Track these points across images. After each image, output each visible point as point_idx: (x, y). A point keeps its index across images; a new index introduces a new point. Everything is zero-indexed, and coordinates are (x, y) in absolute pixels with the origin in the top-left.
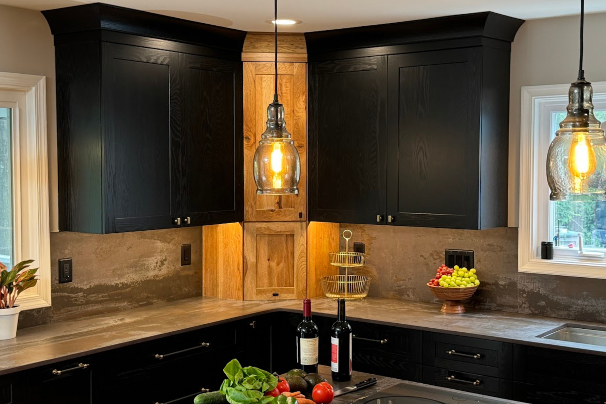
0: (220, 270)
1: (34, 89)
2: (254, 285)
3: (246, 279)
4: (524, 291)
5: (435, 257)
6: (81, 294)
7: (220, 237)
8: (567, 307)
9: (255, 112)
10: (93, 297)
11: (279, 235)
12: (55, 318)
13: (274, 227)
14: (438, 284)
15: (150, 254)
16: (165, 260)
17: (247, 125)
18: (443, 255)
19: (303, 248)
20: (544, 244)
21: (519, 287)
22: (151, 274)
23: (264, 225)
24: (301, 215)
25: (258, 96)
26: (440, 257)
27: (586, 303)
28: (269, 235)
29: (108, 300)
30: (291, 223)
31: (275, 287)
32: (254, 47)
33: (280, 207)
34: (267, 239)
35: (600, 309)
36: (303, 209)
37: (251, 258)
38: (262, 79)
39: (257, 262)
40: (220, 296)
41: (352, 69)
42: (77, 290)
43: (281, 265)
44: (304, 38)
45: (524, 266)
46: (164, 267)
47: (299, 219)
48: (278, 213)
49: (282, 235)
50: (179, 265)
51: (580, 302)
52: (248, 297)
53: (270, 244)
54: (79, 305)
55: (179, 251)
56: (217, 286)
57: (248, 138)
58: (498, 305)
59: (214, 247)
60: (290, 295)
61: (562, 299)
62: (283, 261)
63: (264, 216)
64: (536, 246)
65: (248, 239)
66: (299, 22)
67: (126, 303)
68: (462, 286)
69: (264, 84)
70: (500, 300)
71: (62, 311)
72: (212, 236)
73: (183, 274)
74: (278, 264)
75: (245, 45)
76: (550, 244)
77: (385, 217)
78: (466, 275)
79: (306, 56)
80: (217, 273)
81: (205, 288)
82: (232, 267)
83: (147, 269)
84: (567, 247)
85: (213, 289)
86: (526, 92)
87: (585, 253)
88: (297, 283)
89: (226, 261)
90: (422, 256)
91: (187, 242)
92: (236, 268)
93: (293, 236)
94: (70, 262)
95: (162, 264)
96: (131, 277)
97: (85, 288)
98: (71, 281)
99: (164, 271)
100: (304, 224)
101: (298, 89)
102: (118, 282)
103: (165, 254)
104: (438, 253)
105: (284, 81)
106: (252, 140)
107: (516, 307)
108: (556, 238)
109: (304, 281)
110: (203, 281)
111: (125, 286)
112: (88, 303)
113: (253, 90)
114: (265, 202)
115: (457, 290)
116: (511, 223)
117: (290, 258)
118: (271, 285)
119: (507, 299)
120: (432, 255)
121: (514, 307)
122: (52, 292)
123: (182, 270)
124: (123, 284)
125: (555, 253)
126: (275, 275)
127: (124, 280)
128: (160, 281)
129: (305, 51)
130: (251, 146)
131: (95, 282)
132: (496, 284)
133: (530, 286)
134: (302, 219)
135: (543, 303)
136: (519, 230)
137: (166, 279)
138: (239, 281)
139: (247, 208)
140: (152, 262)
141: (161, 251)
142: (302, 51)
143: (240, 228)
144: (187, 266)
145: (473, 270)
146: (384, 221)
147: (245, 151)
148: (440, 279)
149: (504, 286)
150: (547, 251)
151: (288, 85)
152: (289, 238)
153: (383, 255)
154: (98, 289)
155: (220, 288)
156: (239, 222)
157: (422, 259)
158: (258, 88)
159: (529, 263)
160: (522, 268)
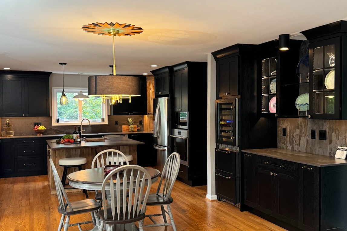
4: (54, 130)
18: (33, 124)
21: (53, 129)
61: (62, 130)
64: (56, 120)
68: (43, 129)
84: (61, 120)
86: (52, 88)
90: (27, 124)
104: (32, 123)
107: (52, 133)
108: (59, 118)
116: (50, 116)
119: (50, 132)
120: (30, 124)
132: (48, 129)
133: (55, 128)
135: (58, 131)
136: (52, 117)
145: (43, 126)
146: (25, 116)
149: (50, 129)
150: (58, 121)
159: (54, 124)
160: (53, 125)
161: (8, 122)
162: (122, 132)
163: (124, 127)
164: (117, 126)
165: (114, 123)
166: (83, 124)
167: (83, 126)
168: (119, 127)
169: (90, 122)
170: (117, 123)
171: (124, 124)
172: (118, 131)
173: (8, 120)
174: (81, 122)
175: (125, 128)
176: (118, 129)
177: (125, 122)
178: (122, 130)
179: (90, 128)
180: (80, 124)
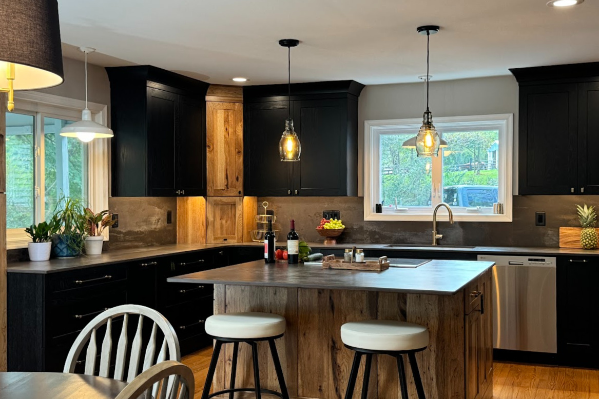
0: (189, 226)
1: (101, 112)
2: (212, 235)
3: (208, 230)
4: (367, 231)
5: (317, 216)
6: (122, 235)
7: (189, 207)
8: (390, 238)
9: (213, 131)
10: (127, 237)
11: (227, 204)
12: (111, 248)
13: (224, 199)
14: (323, 228)
15: (153, 215)
16: (159, 219)
17: (209, 139)
18: (322, 214)
19: (241, 212)
20: (377, 205)
21: (365, 229)
22: (153, 227)
23: (219, 198)
24: (240, 192)
25: (215, 122)
26: (320, 215)
27: (400, 234)
28: (221, 204)
29: (133, 241)
30: (234, 197)
31: (225, 236)
32: (213, 93)
33: (228, 188)
34: (220, 206)
35: (407, 237)
36: (241, 189)
37: (211, 219)
38: (217, 112)
39: (214, 220)
40: (190, 242)
41: (271, 108)
42: (120, 233)
43: (229, 222)
44: (242, 89)
45: (367, 217)
46: (159, 223)
47: (238, 195)
48: (227, 191)
49: (229, 204)
50: (166, 223)
51: (396, 234)
52: (208, 242)
53: (221, 209)
54: (121, 242)
55: (166, 214)
56: (187, 236)
57: (209, 147)
58: (353, 240)
59: (185, 213)
60: (233, 240)
61: (388, 233)
62: (229, 220)
63: (218, 193)
64: (373, 206)
65: (209, 207)
66: (248, 80)
67: (141, 243)
68: (336, 228)
69: (218, 115)
70: (355, 237)
71: (114, 244)
72: (184, 206)
73: (168, 228)
74: (226, 222)
75: (208, 91)
76: (380, 205)
77: (293, 192)
78: (337, 223)
79: (242, 99)
80: (187, 228)
81: (179, 238)
82: (198, 224)
83: (151, 224)
84: (388, 207)
85: (185, 239)
87: (398, 208)
88: (237, 232)
89: (194, 222)
90: (309, 216)
91: (169, 210)
92: (201, 225)
93: (235, 205)
94: (117, 215)
95: (158, 222)
96: (144, 228)
97: (124, 231)
98: (117, 227)
99: (159, 226)
100: (241, 197)
101: (238, 118)
102: (138, 230)
103: (160, 216)
104: (318, 213)
105: (230, 113)
106: (212, 148)
107: (363, 240)
108: (383, 202)
109: (241, 232)
110: (177, 234)
111: (142, 233)
112: (125, 241)
113: (212, 118)
114: (219, 185)
115: (334, 231)
116: (360, 195)
117: (233, 218)
118: (222, 234)
119: (359, 236)
120: (315, 215)
121: (362, 240)
122: (109, 232)
123: (167, 226)
124: (140, 231)
125: (383, 210)
126: (225, 229)
127: (141, 230)
128: (157, 232)
129: (242, 96)
130: (211, 151)
131: (128, 229)
132: (352, 228)
133: (371, 228)
134: (240, 195)
135: (377, 236)
136: (365, 198)
137: (161, 231)
138: (203, 233)
139: (208, 188)
140: (154, 219)
141: (158, 214)
142: (240, 96)
143: (204, 200)
144: (169, 224)
145: (340, 221)
146: (292, 194)
147: (208, 154)
148: (324, 225)
149: (356, 229)
150: (379, 209)
151: (232, 116)
152: (233, 206)
153: (285, 216)
154: (130, 233)
155: (190, 238)
156: (204, 197)
157: (310, 217)
158: (215, 117)
159: (370, 215)
160: (366, 219)
161: (265, 207)
162: (558, 247)
163: (563, 230)
164: (541, 229)
165: (533, 220)
166: (438, 219)
167: (438, 223)
168: (550, 232)
169: (453, 214)
170: (541, 219)
171: (567, 224)
172: (546, 243)
173: (265, 205)
174: (433, 214)
175: (569, 236)
176: (546, 238)
177: (571, 217)
178: (558, 243)
179: (459, 233)
180: (431, 219)
